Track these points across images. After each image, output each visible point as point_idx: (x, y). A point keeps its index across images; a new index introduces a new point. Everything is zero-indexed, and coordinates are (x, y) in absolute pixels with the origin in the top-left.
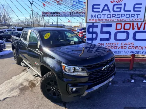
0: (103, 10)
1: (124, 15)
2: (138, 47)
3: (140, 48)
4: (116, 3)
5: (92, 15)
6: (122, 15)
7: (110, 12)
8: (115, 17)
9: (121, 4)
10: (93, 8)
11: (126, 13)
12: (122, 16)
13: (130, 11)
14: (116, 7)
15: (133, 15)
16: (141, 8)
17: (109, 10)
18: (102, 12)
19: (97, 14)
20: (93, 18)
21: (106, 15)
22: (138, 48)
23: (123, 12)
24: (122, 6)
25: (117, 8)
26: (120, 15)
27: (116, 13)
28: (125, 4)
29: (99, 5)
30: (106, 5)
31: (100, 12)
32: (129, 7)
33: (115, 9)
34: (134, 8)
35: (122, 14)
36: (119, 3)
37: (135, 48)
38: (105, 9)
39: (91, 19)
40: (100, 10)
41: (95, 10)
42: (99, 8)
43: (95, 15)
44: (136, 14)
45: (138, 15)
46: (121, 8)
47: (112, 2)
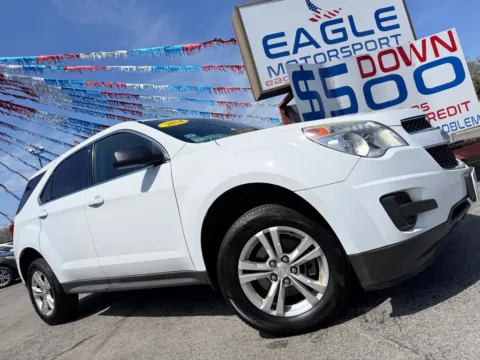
0: (297, 46)
1: (359, 46)
2: (446, 111)
3: (452, 111)
4: (328, 20)
5: (269, 68)
6: (356, 47)
7: (318, 46)
8: (336, 56)
9: (340, 21)
10: (267, 48)
11: (363, 40)
12: (355, 50)
13: (371, 32)
14: (328, 29)
15: (385, 41)
16: (395, 17)
17: (312, 42)
18: (295, 52)
19: (283, 60)
20: (277, 74)
21: (309, 57)
22: (447, 114)
23: (352, 39)
24: (346, 24)
25: (334, 32)
26: (351, 49)
27: (338, 46)
28: (351, 18)
29: (282, 34)
30: (301, 31)
31: (291, 52)
32: (365, 22)
33: (331, 36)
34: (379, 21)
35: (353, 45)
36: (334, 18)
37: (437, 117)
38: (301, 42)
39: (272, 79)
40: (290, 47)
41: (273, 51)
42: (285, 44)
43: (280, 65)
44: (392, 37)
45: (396, 36)
46: (343, 30)
47: (313, 20)
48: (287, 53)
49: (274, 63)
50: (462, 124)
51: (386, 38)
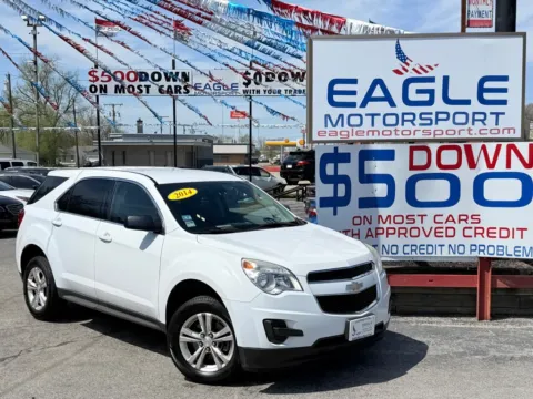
0: (368, 98)
1: (445, 116)
2: (497, 231)
3: (504, 233)
4: (416, 75)
5: (328, 117)
6: (440, 116)
7: (392, 104)
8: (412, 121)
9: (432, 80)
10: (331, 92)
11: (452, 109)
12: (437, 120)
13: (467, 102)
14: (413, 87)
15: (482, 117)
16: (504, 90)
17: (388, 98)
18: (364, 105)
19: (346, 111)
20: (335, 126)
21: (378, 115)
22: (497, 235)
23: (439, 105)
24: (438, 86)
25: (419, 91)
26: (433, 117)
27: (417, 110)
28: (446, 80)
29: (354, 81)
30: (378, 82)
31: (358, 105)
33: (413, 96)
34: (481, 90)
35: (437, 113)
36: (424, 75)
37: (485, 234)
38: (374, 95)
39: (327, 130)
40: (358, 99)
41: (337, 98)
42: (354, 93)
43: (341, 116)
44: (492, 113)
45: (497, 114)
46: (431, 92)
47: (397, 72)
48: (353, 105)
49: (335, 112)
50: (511, 251)
51: (485, 114)
